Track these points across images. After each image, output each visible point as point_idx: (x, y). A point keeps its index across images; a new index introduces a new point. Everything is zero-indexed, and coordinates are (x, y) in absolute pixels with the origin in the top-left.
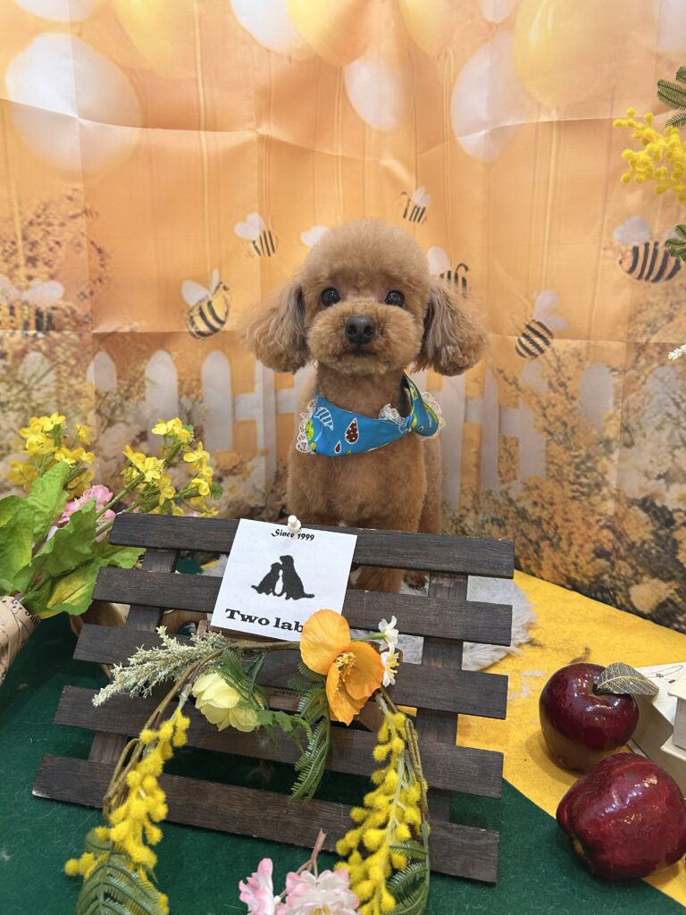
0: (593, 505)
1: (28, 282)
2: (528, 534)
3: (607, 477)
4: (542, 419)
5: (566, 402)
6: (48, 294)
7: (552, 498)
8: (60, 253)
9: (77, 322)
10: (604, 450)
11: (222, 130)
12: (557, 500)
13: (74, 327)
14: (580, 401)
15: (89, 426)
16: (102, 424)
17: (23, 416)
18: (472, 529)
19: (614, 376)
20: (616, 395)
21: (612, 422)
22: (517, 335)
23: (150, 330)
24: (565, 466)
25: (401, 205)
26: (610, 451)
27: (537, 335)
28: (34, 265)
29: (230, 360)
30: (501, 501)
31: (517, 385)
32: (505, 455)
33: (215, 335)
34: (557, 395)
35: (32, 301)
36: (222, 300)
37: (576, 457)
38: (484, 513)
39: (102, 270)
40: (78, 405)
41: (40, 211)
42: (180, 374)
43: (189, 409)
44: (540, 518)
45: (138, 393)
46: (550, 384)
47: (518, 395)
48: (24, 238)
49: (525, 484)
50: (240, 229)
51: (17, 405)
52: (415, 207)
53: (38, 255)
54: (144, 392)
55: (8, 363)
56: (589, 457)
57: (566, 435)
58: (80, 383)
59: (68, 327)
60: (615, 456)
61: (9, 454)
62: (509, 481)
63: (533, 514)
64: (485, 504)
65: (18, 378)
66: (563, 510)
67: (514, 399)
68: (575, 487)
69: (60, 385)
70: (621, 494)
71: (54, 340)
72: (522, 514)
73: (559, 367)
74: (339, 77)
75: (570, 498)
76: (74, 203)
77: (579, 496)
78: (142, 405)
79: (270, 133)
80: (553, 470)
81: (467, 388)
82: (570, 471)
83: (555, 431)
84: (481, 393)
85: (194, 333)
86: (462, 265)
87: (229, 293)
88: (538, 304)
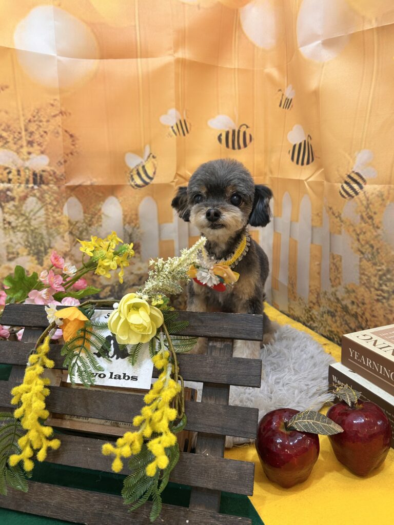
0: (392, 307)
1: (28, 156)
2: (350, 323)
4: (357, 242)
5: (373, 230)
6: (40, 162)
7: (363, 299)
8: (47, 138)
9: (57, 179)
11: (152, 56)
12: (367, 301)
13: (55, 182)
14: (382, 230)
15: (65, 241)
16: (74, 240)
17: (26, 235)
18: (317, 317)
23: (103, 184)
24: (372, 277)
25: (278, 98)
27: (355, 180)
28: (32, 146)
29: (157, 203)
30: (332, 299)
31: (340, 218)
32: (334, 267)
33: (147, 186)
34: (367, 224)
35: (30, 168)
36: (152, 164)
37: (380, 270)
38: (323, 307)
39: (73, 147)
40: (59, 229)
41: (35, 114)
42: (124, 211)
43: (130, 232)
44: (356, 313)
45: (97, 222)
46: (362, 218)
47: (341, 225)
48: (26, 130)
49: (346, 288)
50: (163, 119)
51: (22, 229)
52: (286, 99)
53: (34, 140)
54: (101, 221)
55: (16, 203)
56: (388, 271)
57: (373, 254)
58: (59, 216)
59: (52, 182)
61: (18, 257)
62: (336, 286)
63: (352, 309)
64: (323, 301)
65: (23, 212)
66: (371, 308)
67: (338, 228)
68: (379, 292)
69: (48, 217)
71: (44, 190)
72: (345, 309)
73: (368, 205)
74: (235, 16)
75: (375, 300)
76: (54, 108)
77: (382, 299)
78: (100, 230)
79: (184, 57)
80: (364, 279)
81: (312, 220)
82: (376, 280)
83: (366, 252)
84: (321, 223)
85: (134, 185)
86: (309, 136)
87: (156, 160)
88: (357, 160)
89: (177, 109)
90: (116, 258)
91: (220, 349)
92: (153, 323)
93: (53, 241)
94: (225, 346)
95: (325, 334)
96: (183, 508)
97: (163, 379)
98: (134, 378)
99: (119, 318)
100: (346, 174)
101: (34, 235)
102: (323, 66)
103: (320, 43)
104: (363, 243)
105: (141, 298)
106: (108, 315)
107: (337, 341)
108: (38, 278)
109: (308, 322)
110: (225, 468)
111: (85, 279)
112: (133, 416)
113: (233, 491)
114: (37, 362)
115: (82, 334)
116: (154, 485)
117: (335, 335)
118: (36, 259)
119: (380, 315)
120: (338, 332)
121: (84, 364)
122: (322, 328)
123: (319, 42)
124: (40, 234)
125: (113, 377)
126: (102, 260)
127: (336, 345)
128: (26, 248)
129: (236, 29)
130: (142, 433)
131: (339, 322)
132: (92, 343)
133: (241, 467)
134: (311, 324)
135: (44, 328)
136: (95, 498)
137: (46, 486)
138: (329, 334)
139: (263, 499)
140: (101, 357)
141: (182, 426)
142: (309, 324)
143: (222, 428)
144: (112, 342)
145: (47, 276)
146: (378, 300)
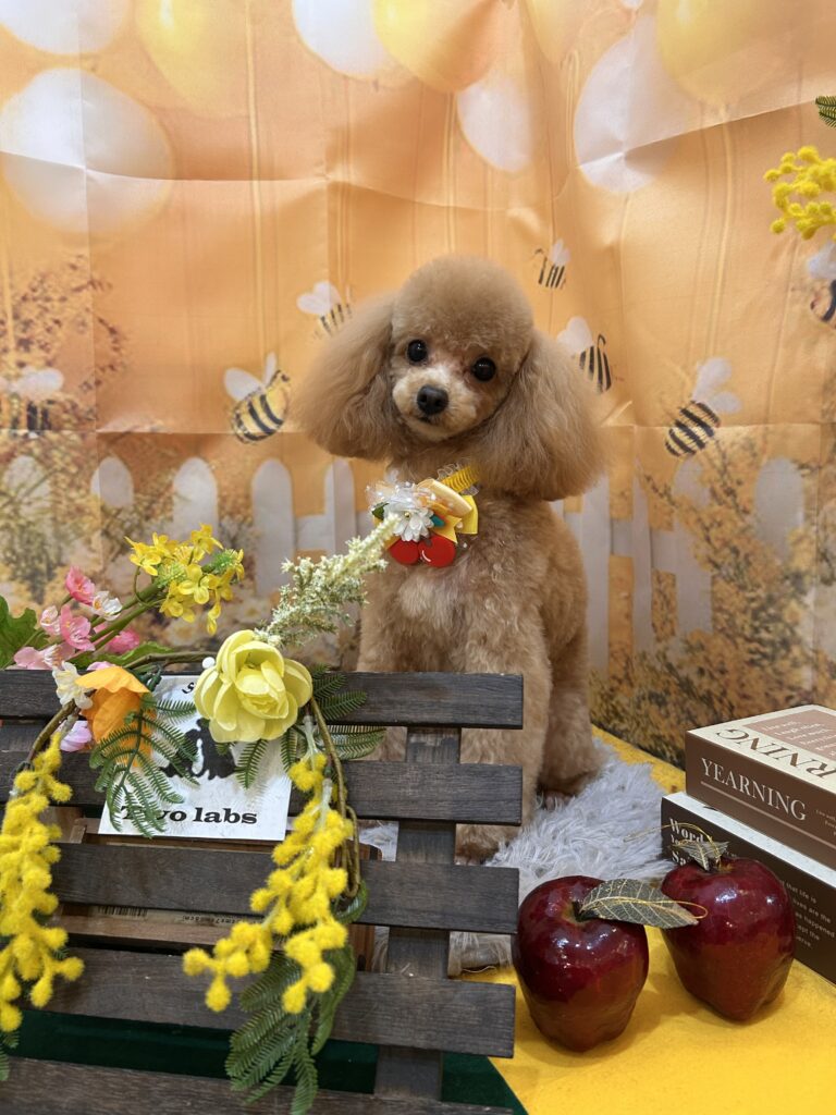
0: (780, 674)
1: (18, 370)
2: (696, 717)
3: (799, 631)
4: (706, 544)
5: (736, 518)
6: (44, 384)
7: (722, 663)
8: (60, 334)
9: (79, 419)
10: (792, 589)
11: (282, 177)
12: (729, 666)
13: (75, 425)
14: (755, 515)
15: (93, 551)
16: (112, 549)
17: (9, 537)
18: (627, 708)
19: (803, 476)
20: (808, 504)
21: (804, 545)
22: (668, 425)
23: (178, 431)
24: (738, 614)
25: (535, 266)
26: (800, 591)
27: (697, 419)
28: (27, 349)
29: (290, 472)
30: (658, 667)
31: (669, 496)
32: (659, 600)
33: (269, 438)
34: (722, 508)
35: (22, 395)
36: (281, 394)
37: (753, 600)
38: (640, 686)
39: (114, 354)
40: (80, 525)
41: (35, 284)
42: (221, 488)
43: (233, 533)
44: (709, 692)
45: (163, 511)
46: (714, 493)
47: (672, 511)
48: (16, 317)
49: (687, 642)
50: (304, 302)
52: (553, 268)
53: (32, 337)
54: (171, 510)
56: (771, 600)
57: (738, 567)
58: (83, 497)
59: (67, 425)
60: (809, 599)
62: (666, 638)
63: (700, 686)
64: (639, 673)
65: (3, 488)
66: (738, 680)
67: (666, 518)
68: (754, 646)
69: (57, 499)
70: (821, 657)
71: (51, 443)
72: (686, 686)
73: (725, 466)
74: (448, 106)
75: (747, 663)
76: (78, 273)
77: (760, 660)
78: (168, 526)
79: (347, 180)
80: (723, 621)
81: (611, 506)
82: (745, 621)
83: (723, 563)
84: (631, 512)
85: (242, 436)
86: (600, 336)
87: (290, 385)
88: (700, 377)
89: (333, 282)
90: (206, 580)
91: (434, 749)
92: (291, 695)
93: (66, 550)
94: (444, 743)
95: (646, 745)
96: (361, 1095)
97: (315, 811)
98: (250, 819)
99: (219, 683)
100: (679, 408)
101: (26, 536)
102: (627, 200)
103: (621, 158)
104: (717, 544)
105: (266, 642)
106: (189, 687)
107: (671, 758)
108: (35, 621)
109: (609, 722)
110: (451, 1000)
111: (133, 630)
112: (251, 891)
113: (470, 1051)
114: (34, 787)
115: (134, 725)
116: (298, 1044)
117: (667, 745)
118: (28, 590)
119: (758, 694)
120: (672, 737)
121: (139, 789)
122: (638, 732)
123: (620, 154)
124: (39, 535)
125: (203, 817)
126: (178, 585)
127: (668, 765)
128: (7, 565)
129: (449, 132)
130: (270, 927)
131: (674, 715)
132: (155, 744)
133: (487, 995)
134: (615, 726)
135: (48, 718)
136: (164, 1085)
137: (50, 1065)
138: (652, 743)
139: (533, 1075)
140: (176, 777)
141: (358, 910)
142: (610, 726)
143: (444, 914)
144: (199, 743)
145: (55, 619)
146: (752, 663)
